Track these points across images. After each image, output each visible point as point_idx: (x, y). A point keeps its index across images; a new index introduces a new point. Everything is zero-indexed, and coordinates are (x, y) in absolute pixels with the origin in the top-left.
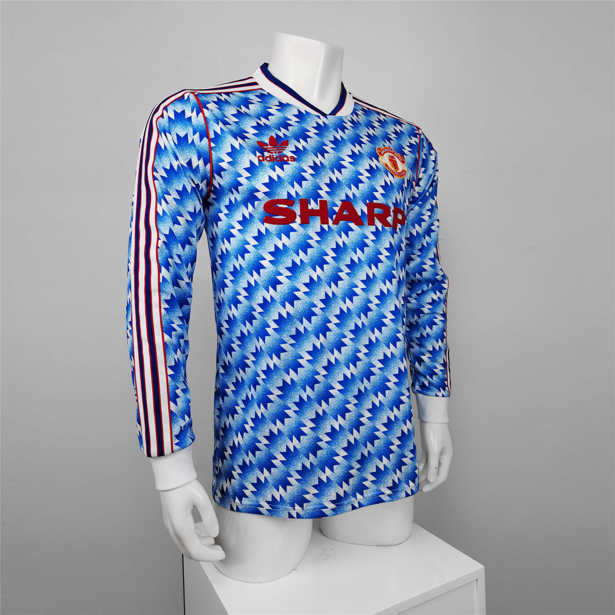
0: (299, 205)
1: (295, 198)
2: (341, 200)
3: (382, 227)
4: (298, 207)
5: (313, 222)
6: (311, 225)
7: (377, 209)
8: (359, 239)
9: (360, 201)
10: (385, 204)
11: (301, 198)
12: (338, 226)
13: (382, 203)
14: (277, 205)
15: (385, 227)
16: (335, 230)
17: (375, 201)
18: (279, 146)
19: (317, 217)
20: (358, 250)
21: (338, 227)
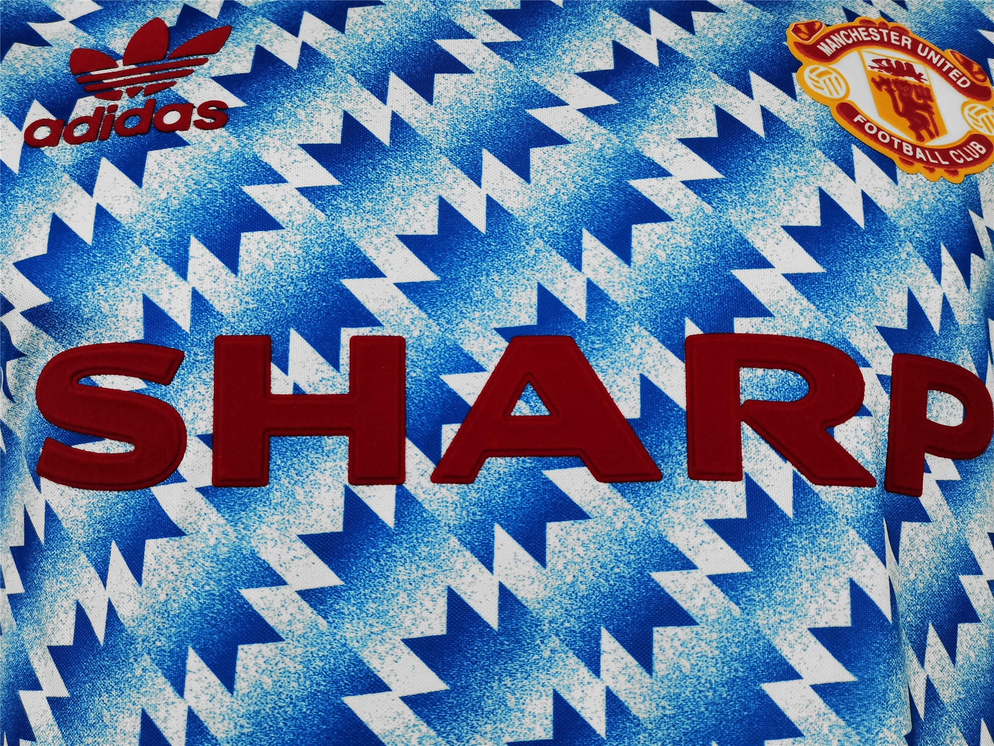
0: (209, 375)
1: (185, 337)
2: (502, 332)
3: (798, 485)
4: (202, 389)
5: (293, 472)
6: (276, 497)
7: (760, 372)
8: (622, 569)
9: (636, 328)
10: (818, 336)
11: (225, 331)
12: (472, 492)
13: (801, 334)
14: (93, 378)
15: (817, 488)
16: (450, 516)
17: (743, 326)
18: (170, 59)
19: (330, 442)
20: (608, 643)
21: (473, 495)
